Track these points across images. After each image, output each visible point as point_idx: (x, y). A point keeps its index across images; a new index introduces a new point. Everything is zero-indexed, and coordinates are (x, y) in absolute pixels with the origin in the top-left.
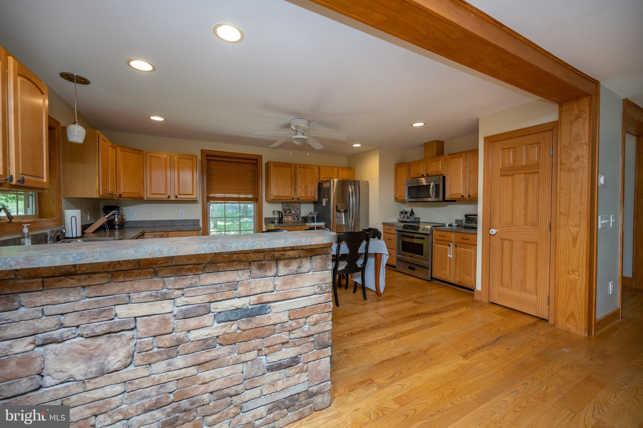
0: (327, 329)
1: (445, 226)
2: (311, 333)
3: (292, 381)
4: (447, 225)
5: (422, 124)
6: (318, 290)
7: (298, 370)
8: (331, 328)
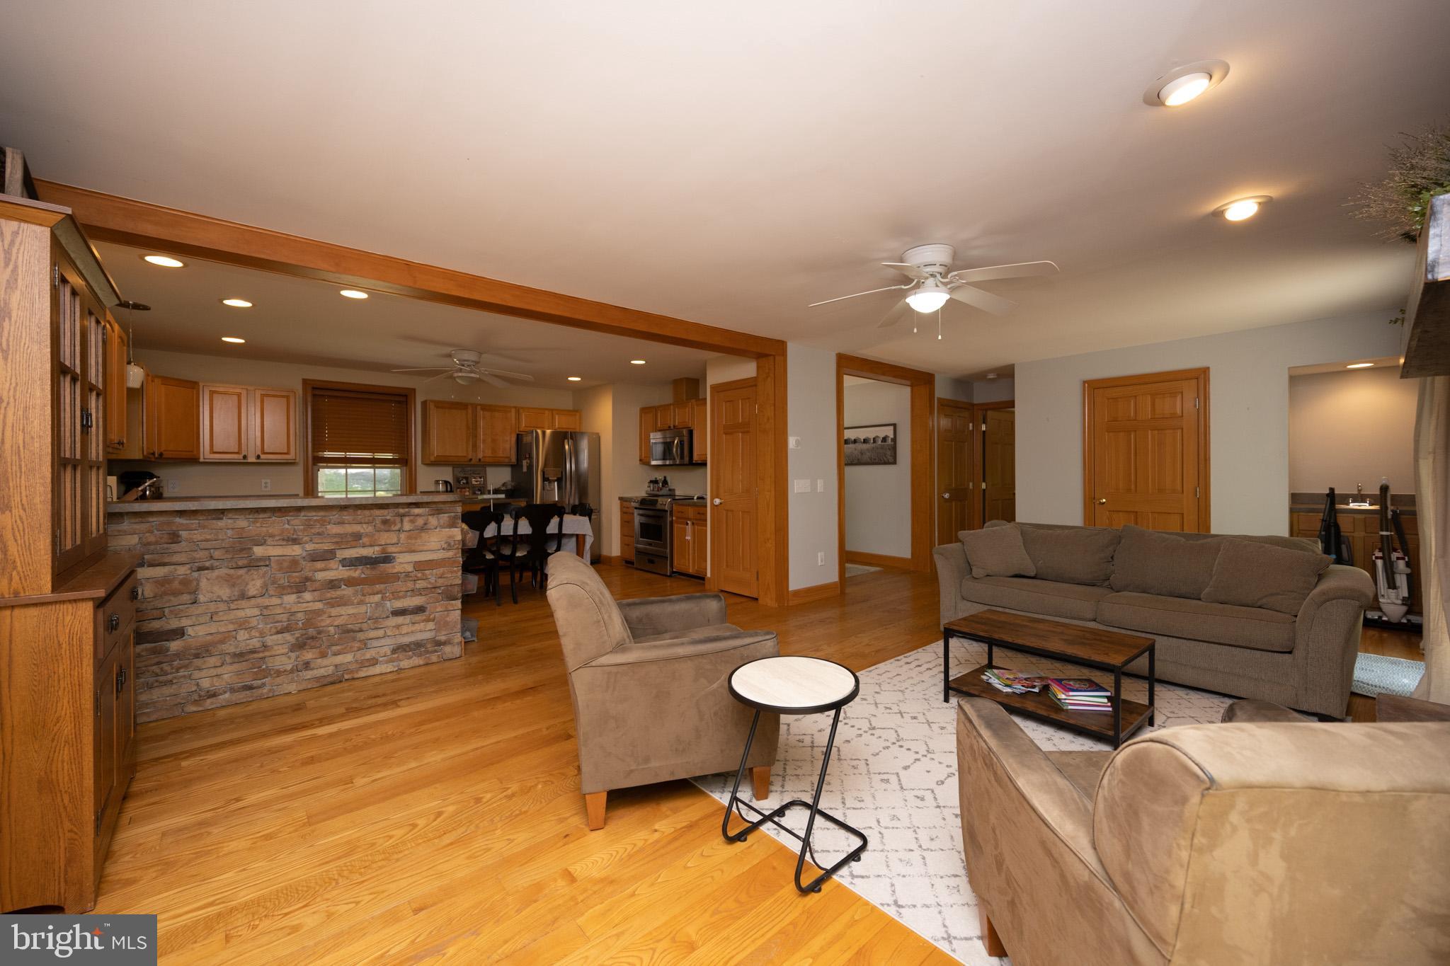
0: (456, 583)
1: (693, 499)
2: (438, 585)
3: (417, 627)
4: (695, 498)
5: (642, 362)
6: (445, 546)
7: (424, 617)
8: (460, 582)
